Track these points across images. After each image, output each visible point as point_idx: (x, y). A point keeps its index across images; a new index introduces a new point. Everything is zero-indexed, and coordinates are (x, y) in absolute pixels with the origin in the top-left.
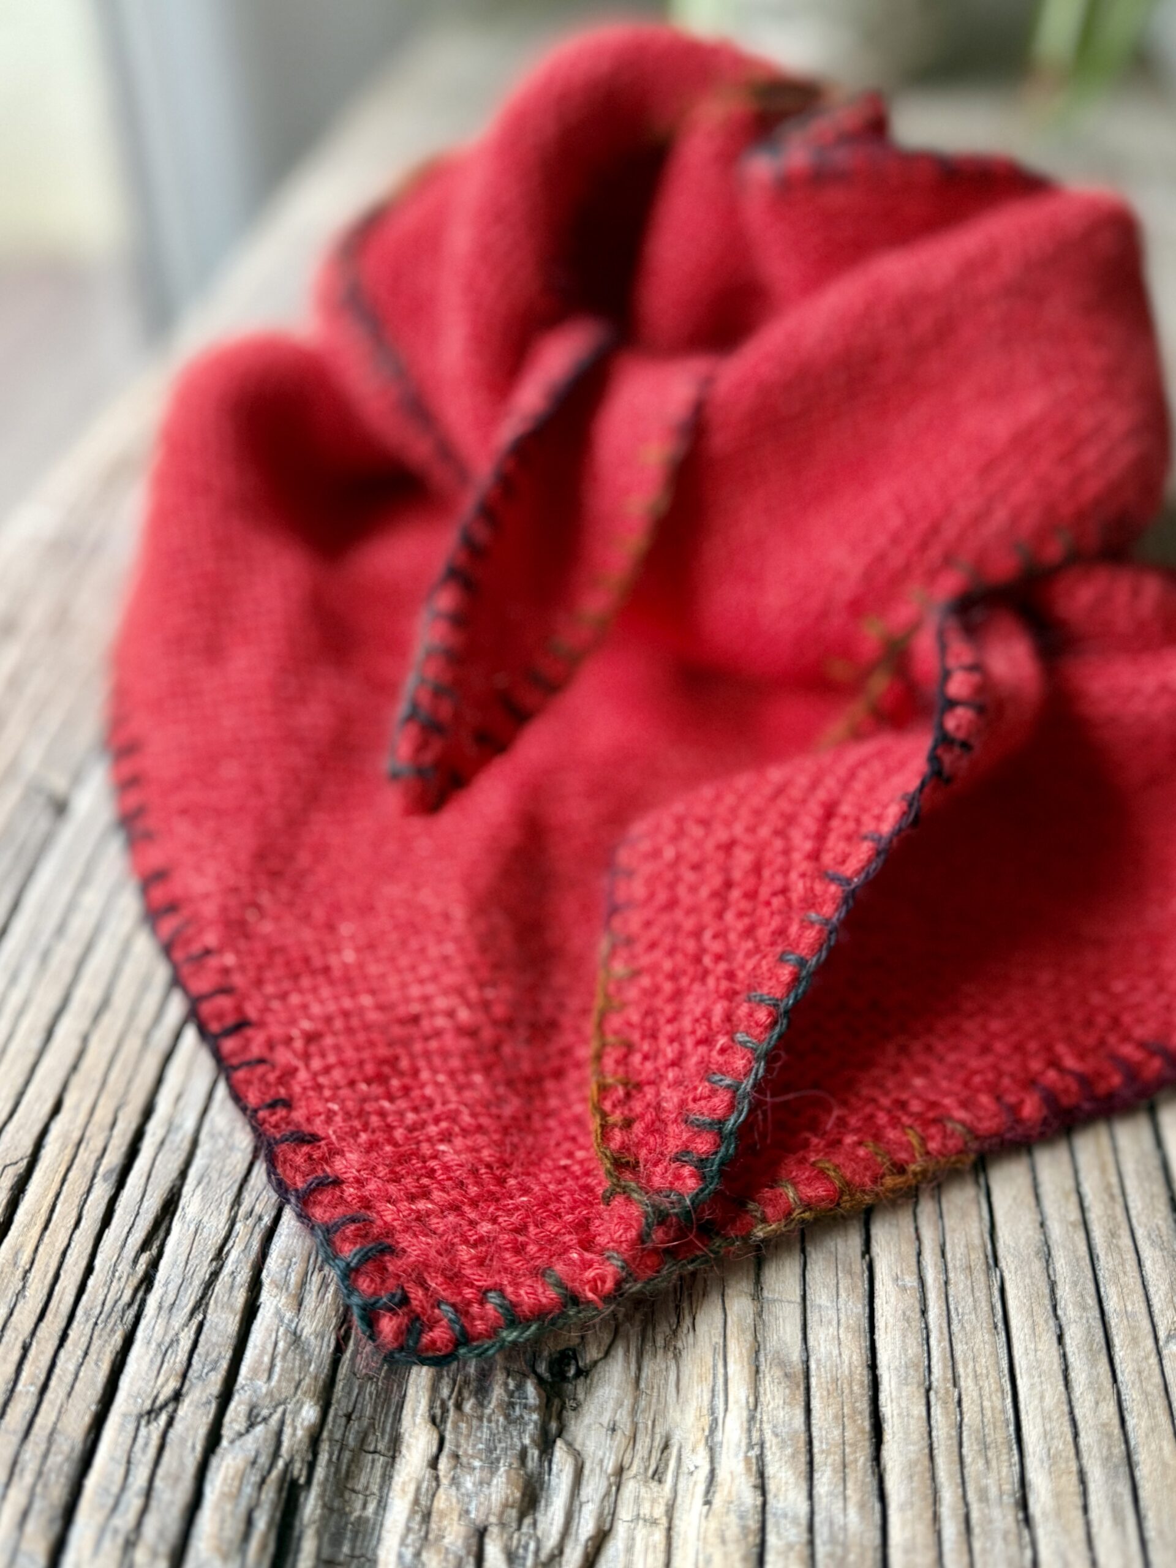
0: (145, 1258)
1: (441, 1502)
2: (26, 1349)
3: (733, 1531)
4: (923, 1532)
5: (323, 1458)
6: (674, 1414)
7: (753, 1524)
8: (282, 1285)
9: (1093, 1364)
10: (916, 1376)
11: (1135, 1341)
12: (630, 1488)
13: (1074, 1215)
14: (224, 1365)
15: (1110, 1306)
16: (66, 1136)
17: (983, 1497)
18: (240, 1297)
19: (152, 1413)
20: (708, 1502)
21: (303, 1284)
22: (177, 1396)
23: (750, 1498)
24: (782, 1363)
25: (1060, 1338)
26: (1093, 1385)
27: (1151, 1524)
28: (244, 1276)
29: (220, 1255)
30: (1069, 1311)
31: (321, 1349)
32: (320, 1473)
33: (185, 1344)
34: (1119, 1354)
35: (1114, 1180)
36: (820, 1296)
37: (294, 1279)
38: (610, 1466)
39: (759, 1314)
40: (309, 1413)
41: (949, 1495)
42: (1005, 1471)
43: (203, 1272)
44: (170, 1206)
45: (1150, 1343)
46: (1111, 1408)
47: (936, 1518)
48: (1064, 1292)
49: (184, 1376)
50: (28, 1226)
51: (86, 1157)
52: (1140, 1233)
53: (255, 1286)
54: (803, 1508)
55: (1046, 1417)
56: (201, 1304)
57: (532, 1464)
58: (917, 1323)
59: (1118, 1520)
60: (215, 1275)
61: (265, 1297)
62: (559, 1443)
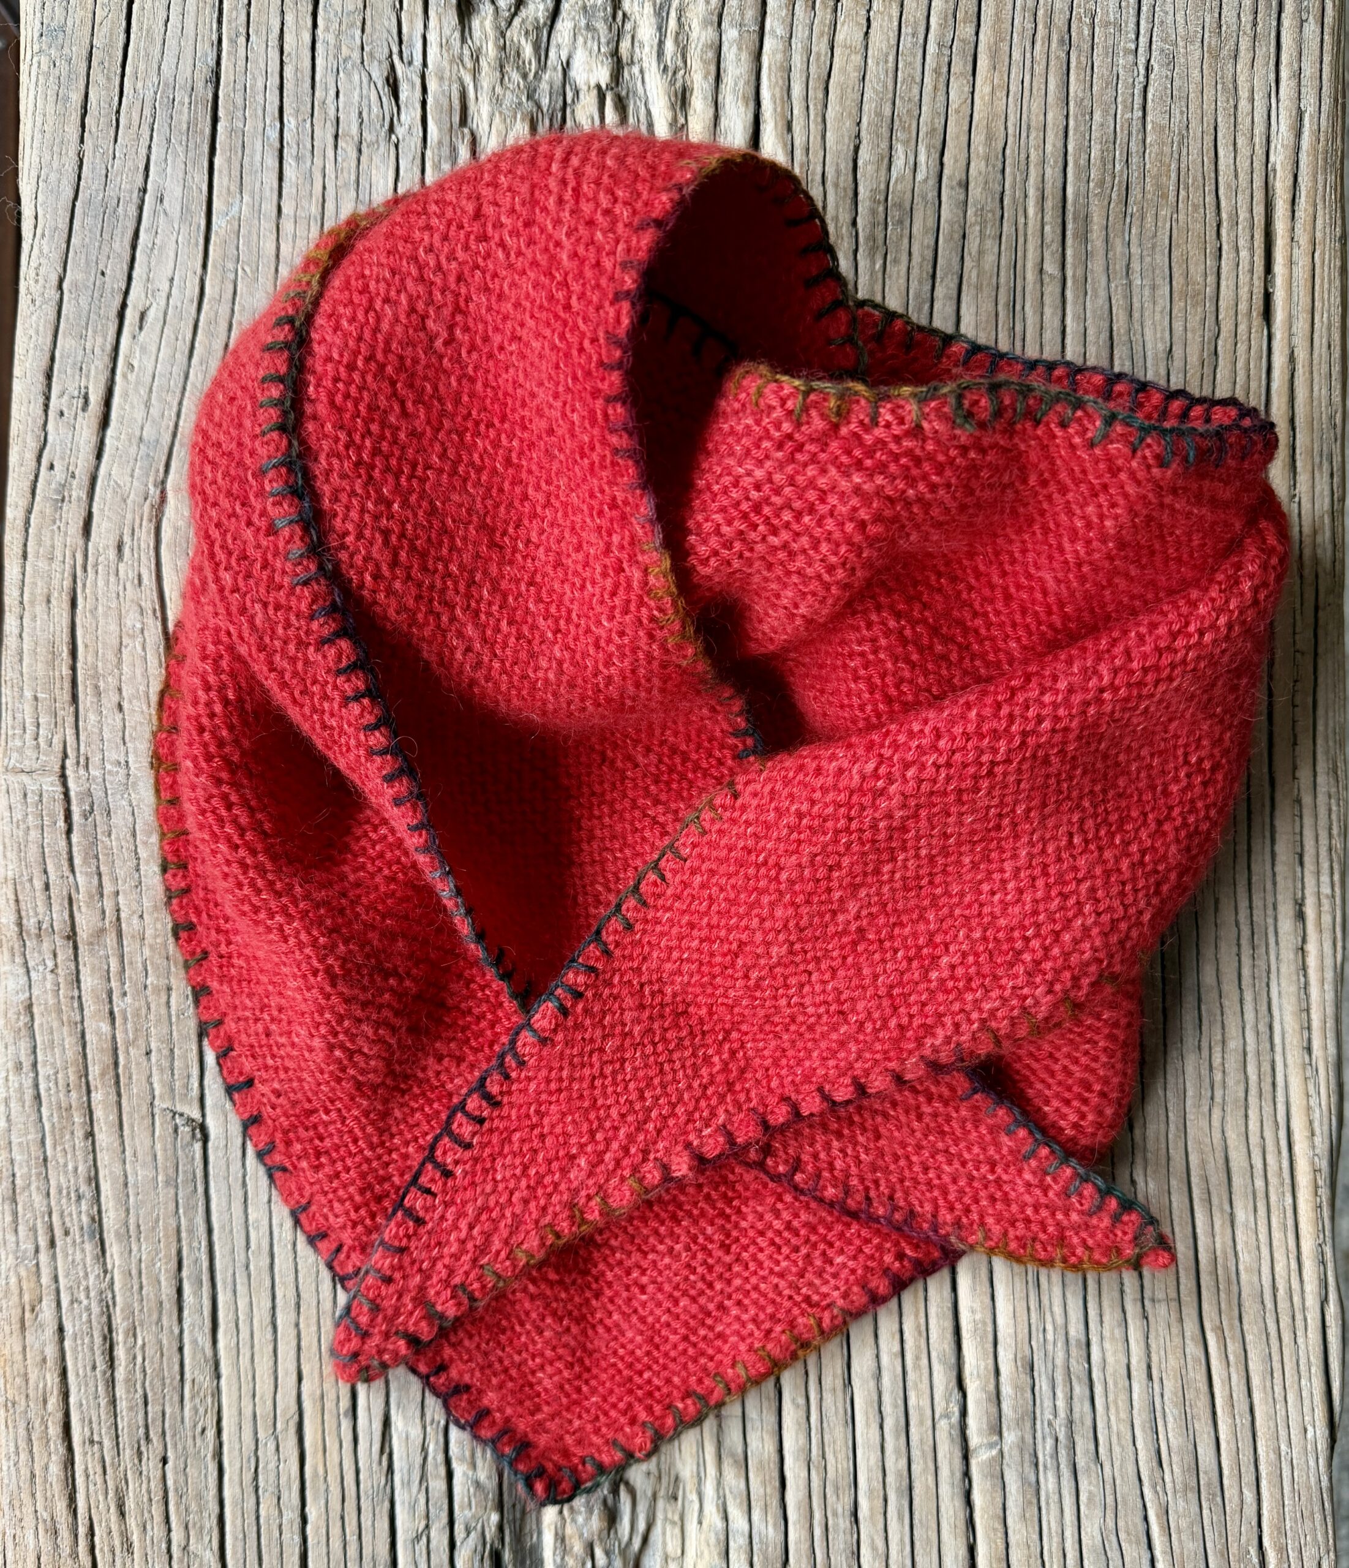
0: (385, 1457)
1: (569, 1530)
2: (342, 1518)
3: (713, 1541)
4: (805, 1534)
5: (507, 1532)
6: (679, 1465)
7: (722, 1537)
8: (462, 1459)
9: (897, 1438)
10: (803, 1457)
11: (921, 1423)
12: (661, 1504)
13: (897, 1348)
14: (446, 1507)
15: (912, 1402)
16: (312, 1395)
17: (835, 1514)
18: (442, 1471)
19: (418, 1538)
20: (700, 1523)
21: (473, 1455)
22: (427, 1526)
23: (720, 1524)
24: (733, 1455)
25: (881, 1427)
26: (897, 1451)
27: (916, 1516)
28: (441, 1458)
29: (424, 1449)
30: (887, 1409)
31: (491, 1485)
32: (507, 1539)
33: (422, 1501)
34: (913, 1430)
35: (922, 1321)
36: (752, 1413)
37: (467, 1454)
38: (649, 1493)
39: (720, 1426)
40: (495, 1517)
41: (818, 1516)
42: (847, 1500)
43: (419, 1460)
44: (387, 1423)
45: (929, 1423)
46: (905, 1461)
47: (811, 1526)
48: (887, 1398)
49: (427, 1517)
50: (315, 1452)
51: (329, 1405)
52: (934, 1354)
53: (448, 1462)
54: (746, 1527)
55: (869, 1470)
56: (423, 1477)
57: (610, 1501)
58: (805, 1426)
59: (900, 1518)
60: (425, 1459)
61: (455, 1465)
62: (622, 1488)
